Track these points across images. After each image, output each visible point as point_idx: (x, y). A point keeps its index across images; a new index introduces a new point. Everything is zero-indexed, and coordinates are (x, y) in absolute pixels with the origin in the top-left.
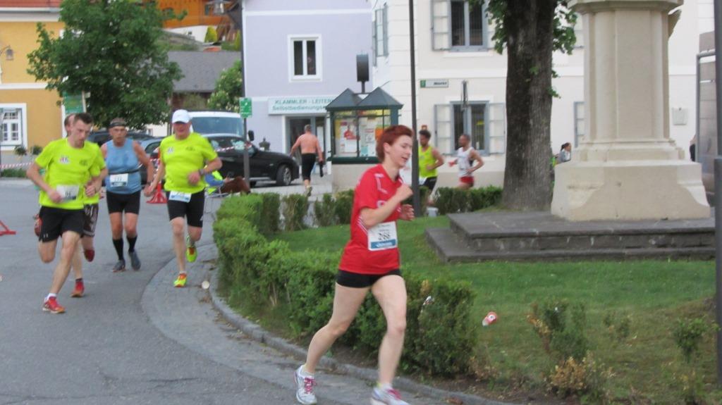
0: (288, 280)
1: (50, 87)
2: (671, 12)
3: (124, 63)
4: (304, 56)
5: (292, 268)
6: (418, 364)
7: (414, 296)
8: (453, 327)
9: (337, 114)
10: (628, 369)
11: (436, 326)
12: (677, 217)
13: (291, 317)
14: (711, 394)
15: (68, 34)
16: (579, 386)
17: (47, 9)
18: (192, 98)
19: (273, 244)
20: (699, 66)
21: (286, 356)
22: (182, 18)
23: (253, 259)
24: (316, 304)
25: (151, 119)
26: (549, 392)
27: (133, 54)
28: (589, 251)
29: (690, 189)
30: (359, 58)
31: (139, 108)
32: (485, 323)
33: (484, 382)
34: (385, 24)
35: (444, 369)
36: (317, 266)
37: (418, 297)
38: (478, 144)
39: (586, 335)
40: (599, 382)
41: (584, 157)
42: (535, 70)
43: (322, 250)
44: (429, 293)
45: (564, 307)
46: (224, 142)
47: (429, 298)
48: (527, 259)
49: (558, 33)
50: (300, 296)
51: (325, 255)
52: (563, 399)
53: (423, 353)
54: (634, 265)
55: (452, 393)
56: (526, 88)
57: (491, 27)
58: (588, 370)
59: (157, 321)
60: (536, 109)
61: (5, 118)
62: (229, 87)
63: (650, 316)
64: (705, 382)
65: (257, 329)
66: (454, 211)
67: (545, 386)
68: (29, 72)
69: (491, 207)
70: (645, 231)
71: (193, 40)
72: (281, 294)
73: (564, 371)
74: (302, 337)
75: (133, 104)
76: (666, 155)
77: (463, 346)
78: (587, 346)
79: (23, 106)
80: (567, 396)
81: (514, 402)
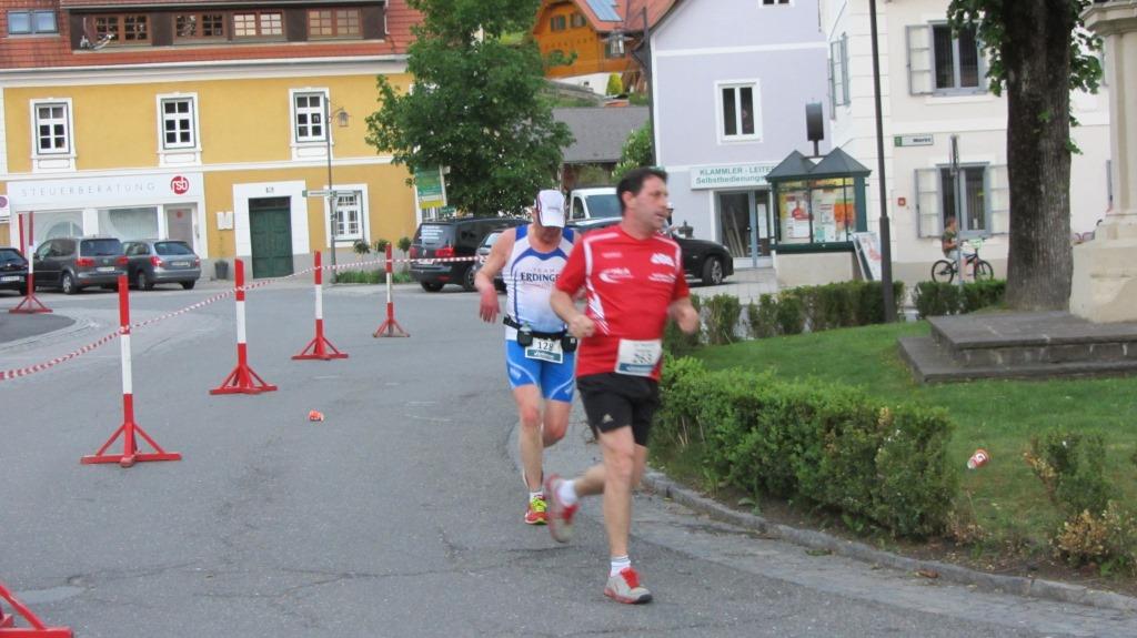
0: (700, 411)
1: (397, 160)
3: (494, 125)
5: (705, 394)
6: (878, 524)
7: (869, 430)
8: (922, 471)
9: (781, 185)
11: (901, 470)
13: (706, 461)
15: (418, 88)
16: (1098, 550)
17: (392, 57)
18: (591, 170)
19: (681, 362)
21: (699, 514)
24: (738, 443)
26: (1056, 560)
27: (505, 113)
28: (1120, 363)
30: (809, 108)
32: (970, 467)
33: (967, 546)
35: (911, 529)
36: (739, 390)
37: (876, 430)
39: (1111, 481)
40: (1126, 545)
42: (1046, 116)
43: (746, 369)
44: (890, 426)
45: (1075, 440)
47: (891, 431)
49: (1076, 65)
50: (716, 432)
51: (749, 376)
52: (1078, 568)
53: (882, 507)
55: (923, 562)
56: (1035, 141)
58: (1111, 528)
60: (1048, 170)
61: (340, 204)
62: (639, 154)
65: (661, 478)
66: (940, 313)
67: (1051, 552)
68: (369, 142)
71: (591, 93)
73: (1077, 530)
74: (720, 489)
77: (938, 497)
78: (1109, 493)
79: (363, 187)
80: (1083, 564)
81: (1009, 573)
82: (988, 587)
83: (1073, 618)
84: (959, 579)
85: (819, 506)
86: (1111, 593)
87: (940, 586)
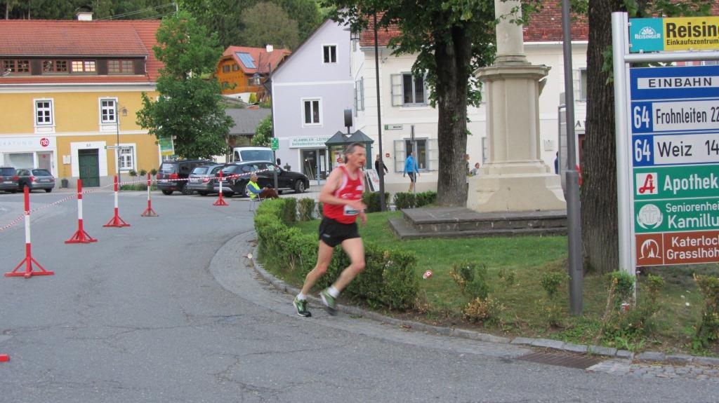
0: (301, 252)
1: (151, 133)
2: (540, 80)
3: (197, 117)
4: (311, 110)
5: (303, 244)
6: (383, 304)
7: (379, 261)
8: (403, 280)
9: (332, 147)
10: (513, 304)
11: (394, 279)
12: (545, 209)
14: (566, 319)
15: (162, 99)
16: (483, 316)
17: (149, 83)
18: (242, 138)
19: (291, 230)
20: (560, 113)
22: (234, 88)
23: (279, 240)
25: (215, 152)
26: (465, 320)
27: (203, 111)
28: (490, 231)
29: (553, 191)
30: (345, 112)
31: (207, 145)
32: (424, 278)
33: (424, 314)
34: (362, 90)
35: (399, 306)
37: (382, 261)
38: (421, 165)
39: (487, 284)
40: (496, 313)
41: (487, 172)
42: (456, 118)
44: (389, 258)
45: (473, 266)
46: (262, 166)
47: (389, 262)
48: (451, 236)
49: (470, 94)
50: (308, 261)
52: (474, 323)
53: (385, 296)
54: (519, 239)
55: (404, 321)
56: (451, 129)
57: (428, 91)
58: (489, 305)
59: (218, 279)
60: (457, 142)
61: (122, 153)
62: (264, 131)
63: (528, 271)
64: (562, 311)
65: (282, 283)
66: (406, 207)
67: (462, 316)
68: (137, 123)
69: (429, 205)
70: (526, 217)
71: (242, 102)
72: (297, 261)
73: (474, 306)
75: (204, 143)
76: (539, 170)
77: (411, 291)
78: (488, 290)
79: (134, 145)
80: (476, 322)
81: (443, 326)
82: (434, 332)
83: (474, 346)
84: (420, 328)
85: (356, 296)
86: (489, 335)
87: (412, 332)
